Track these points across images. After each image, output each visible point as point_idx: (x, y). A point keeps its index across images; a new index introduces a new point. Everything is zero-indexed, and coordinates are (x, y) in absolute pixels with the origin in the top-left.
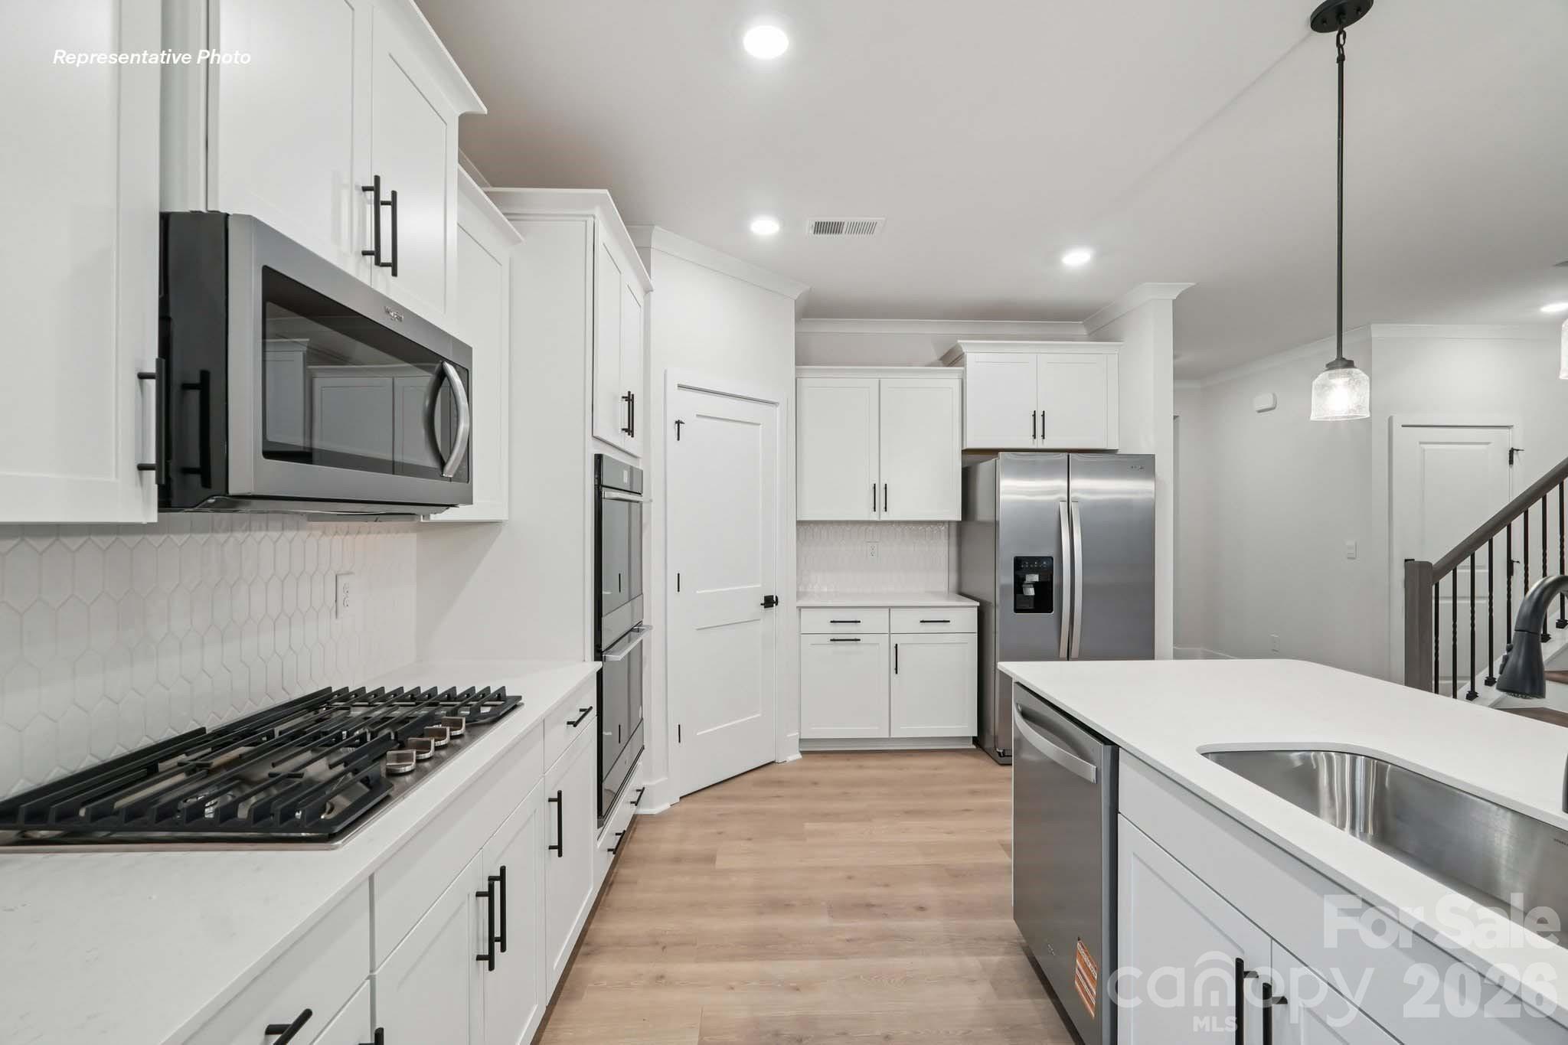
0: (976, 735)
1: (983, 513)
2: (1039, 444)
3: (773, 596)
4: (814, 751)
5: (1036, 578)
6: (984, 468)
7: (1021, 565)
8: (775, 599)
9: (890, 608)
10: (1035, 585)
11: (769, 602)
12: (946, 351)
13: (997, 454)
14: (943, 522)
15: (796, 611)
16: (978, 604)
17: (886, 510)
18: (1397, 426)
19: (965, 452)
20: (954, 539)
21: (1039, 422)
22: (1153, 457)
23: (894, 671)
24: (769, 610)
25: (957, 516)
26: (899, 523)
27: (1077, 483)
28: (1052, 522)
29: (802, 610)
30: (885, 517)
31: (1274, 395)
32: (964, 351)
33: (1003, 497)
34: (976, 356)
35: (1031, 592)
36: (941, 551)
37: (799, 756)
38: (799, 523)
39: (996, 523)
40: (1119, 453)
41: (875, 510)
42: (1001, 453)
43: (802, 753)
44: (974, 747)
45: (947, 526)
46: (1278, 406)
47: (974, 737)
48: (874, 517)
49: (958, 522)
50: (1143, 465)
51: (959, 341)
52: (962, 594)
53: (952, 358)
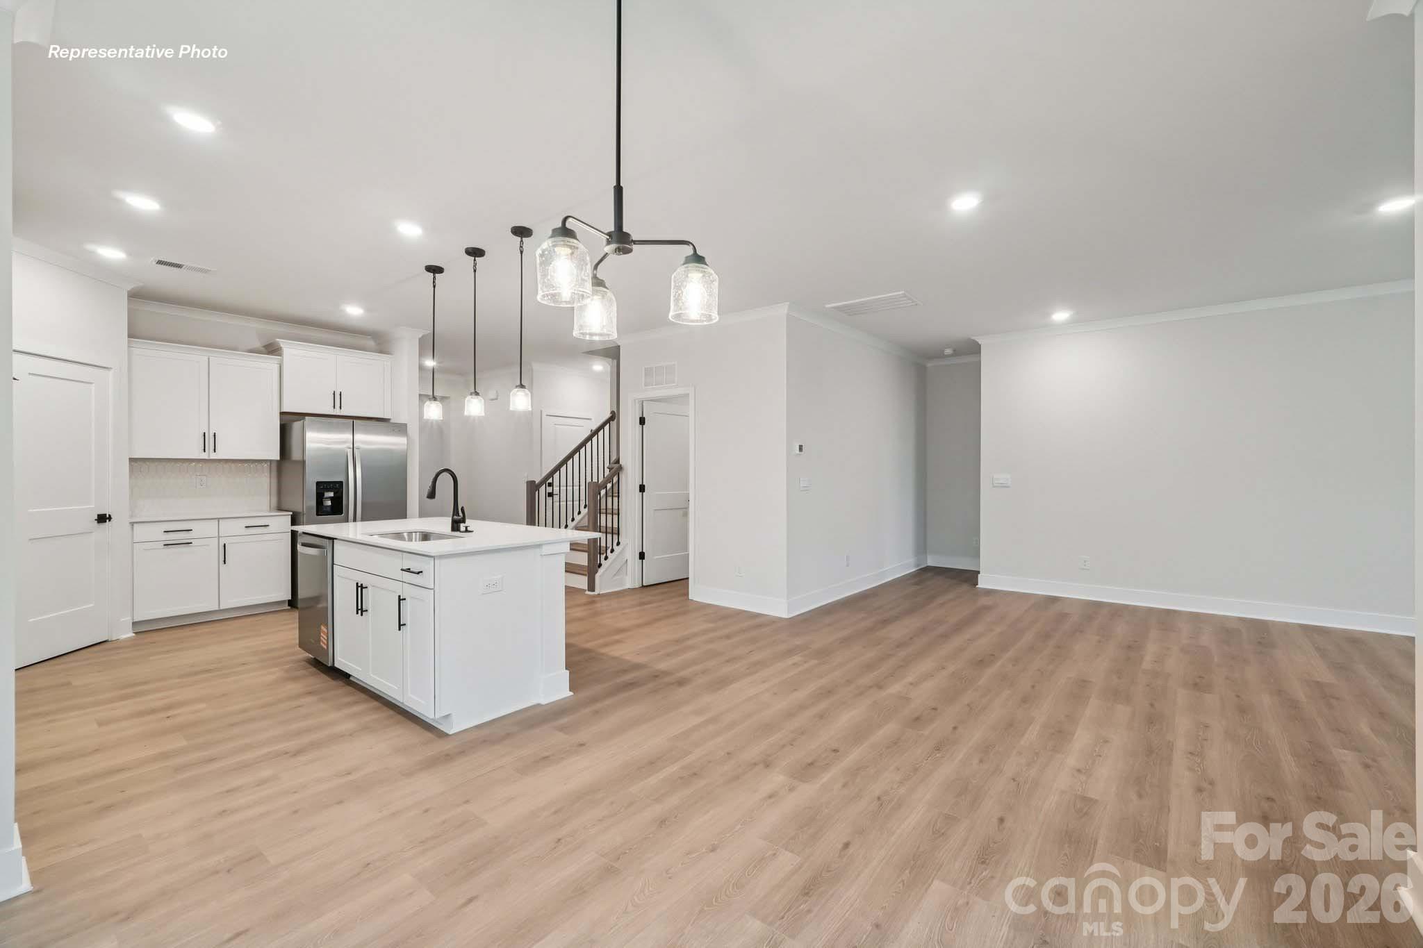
0: (290, 598)
1: (296, 455)
2: (337, 412)
3: (106, 515)
4: (146, 630)
5: (331, 494)
6: (296, 426)
7: (322, 487)
8: (108, 516)
9: (219, 519)
10: (331, 499)
11: (102, 519)
12: (268, 343)
13: (304, 419)
14: (266, 461)
15: (128, 527)
16: (291, 513)
17: (215, 451)
18: (544, 416)
19: (282, 414)
20: (274, 473)
21: (337, 398)
22: (406, 425)
23: (222, 561)
24: (103, 525)
25: (276, 455)
26: (227, 461)
27: (358, 437)
28: (342, 461)
29: (135, 525)
30: (213, 456)
31: (497, 392)
32: (281, 346)
33: (308, 445)
34: (291, 351)
35: (329, 503)
36: (264, 482)
37: (131, 634)
38: (131, 460)
39: (304, 462)
40: (392, 421)
41: (205, 451)
42: (307, 417)
43: (136, 633)
44: (289, 608)
45: (269, 464)
46: (499, 397)
47: (289, 601)
48: (204, 456)
49: (277, 461)
50: (401, 429)
51: (278, 340)
52: (280, 509)
53: (272, 349)
